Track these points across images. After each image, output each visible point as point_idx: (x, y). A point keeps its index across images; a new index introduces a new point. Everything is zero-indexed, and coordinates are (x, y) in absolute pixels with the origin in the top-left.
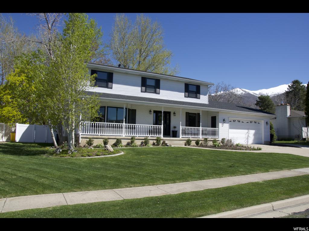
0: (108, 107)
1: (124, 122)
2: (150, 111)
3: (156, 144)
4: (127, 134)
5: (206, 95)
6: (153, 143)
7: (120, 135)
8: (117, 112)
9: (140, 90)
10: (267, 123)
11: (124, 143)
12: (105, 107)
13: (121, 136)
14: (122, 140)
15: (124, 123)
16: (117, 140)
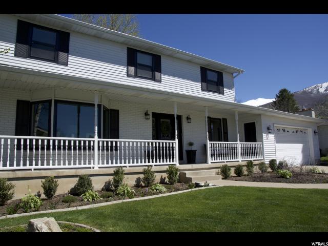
0: (57, 102)
1: (96, 133)
2: (146, 114)
3: (167, 180)
4: (103, 163)
5: (232, 89)
6: (162, 178)
7: (87, 166)
8: (79, 116)
9: (126, 71)
10: (315, 132)
11: (98, 184)
12: (50, 101)
13: (90, 168)
14: (92, 178)
15: (96, 137)
16: (79, 180)
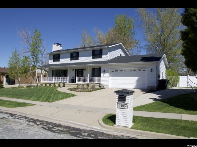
5: (107, 55)
9: (70, 59)
10: (152, 70)
